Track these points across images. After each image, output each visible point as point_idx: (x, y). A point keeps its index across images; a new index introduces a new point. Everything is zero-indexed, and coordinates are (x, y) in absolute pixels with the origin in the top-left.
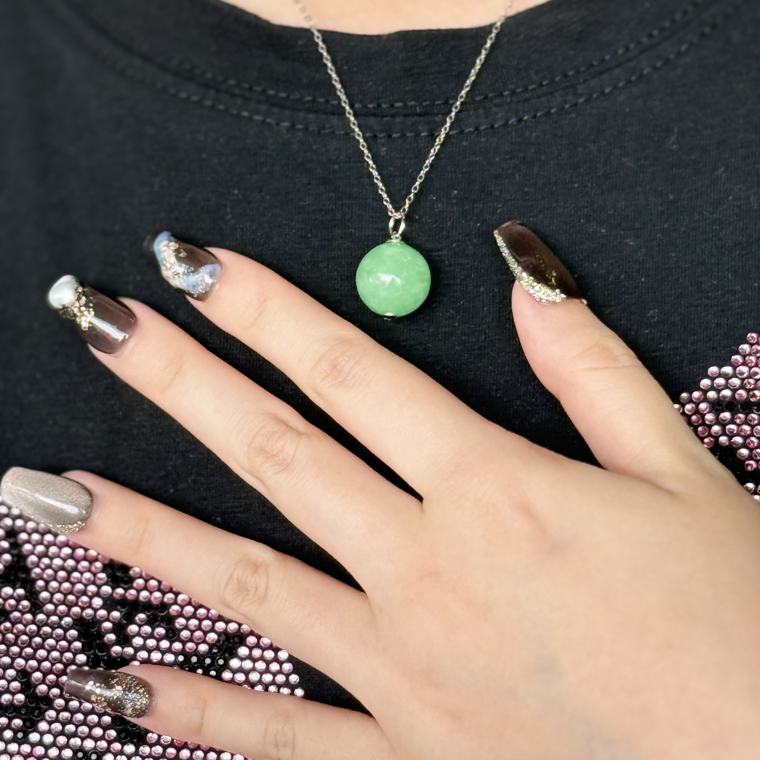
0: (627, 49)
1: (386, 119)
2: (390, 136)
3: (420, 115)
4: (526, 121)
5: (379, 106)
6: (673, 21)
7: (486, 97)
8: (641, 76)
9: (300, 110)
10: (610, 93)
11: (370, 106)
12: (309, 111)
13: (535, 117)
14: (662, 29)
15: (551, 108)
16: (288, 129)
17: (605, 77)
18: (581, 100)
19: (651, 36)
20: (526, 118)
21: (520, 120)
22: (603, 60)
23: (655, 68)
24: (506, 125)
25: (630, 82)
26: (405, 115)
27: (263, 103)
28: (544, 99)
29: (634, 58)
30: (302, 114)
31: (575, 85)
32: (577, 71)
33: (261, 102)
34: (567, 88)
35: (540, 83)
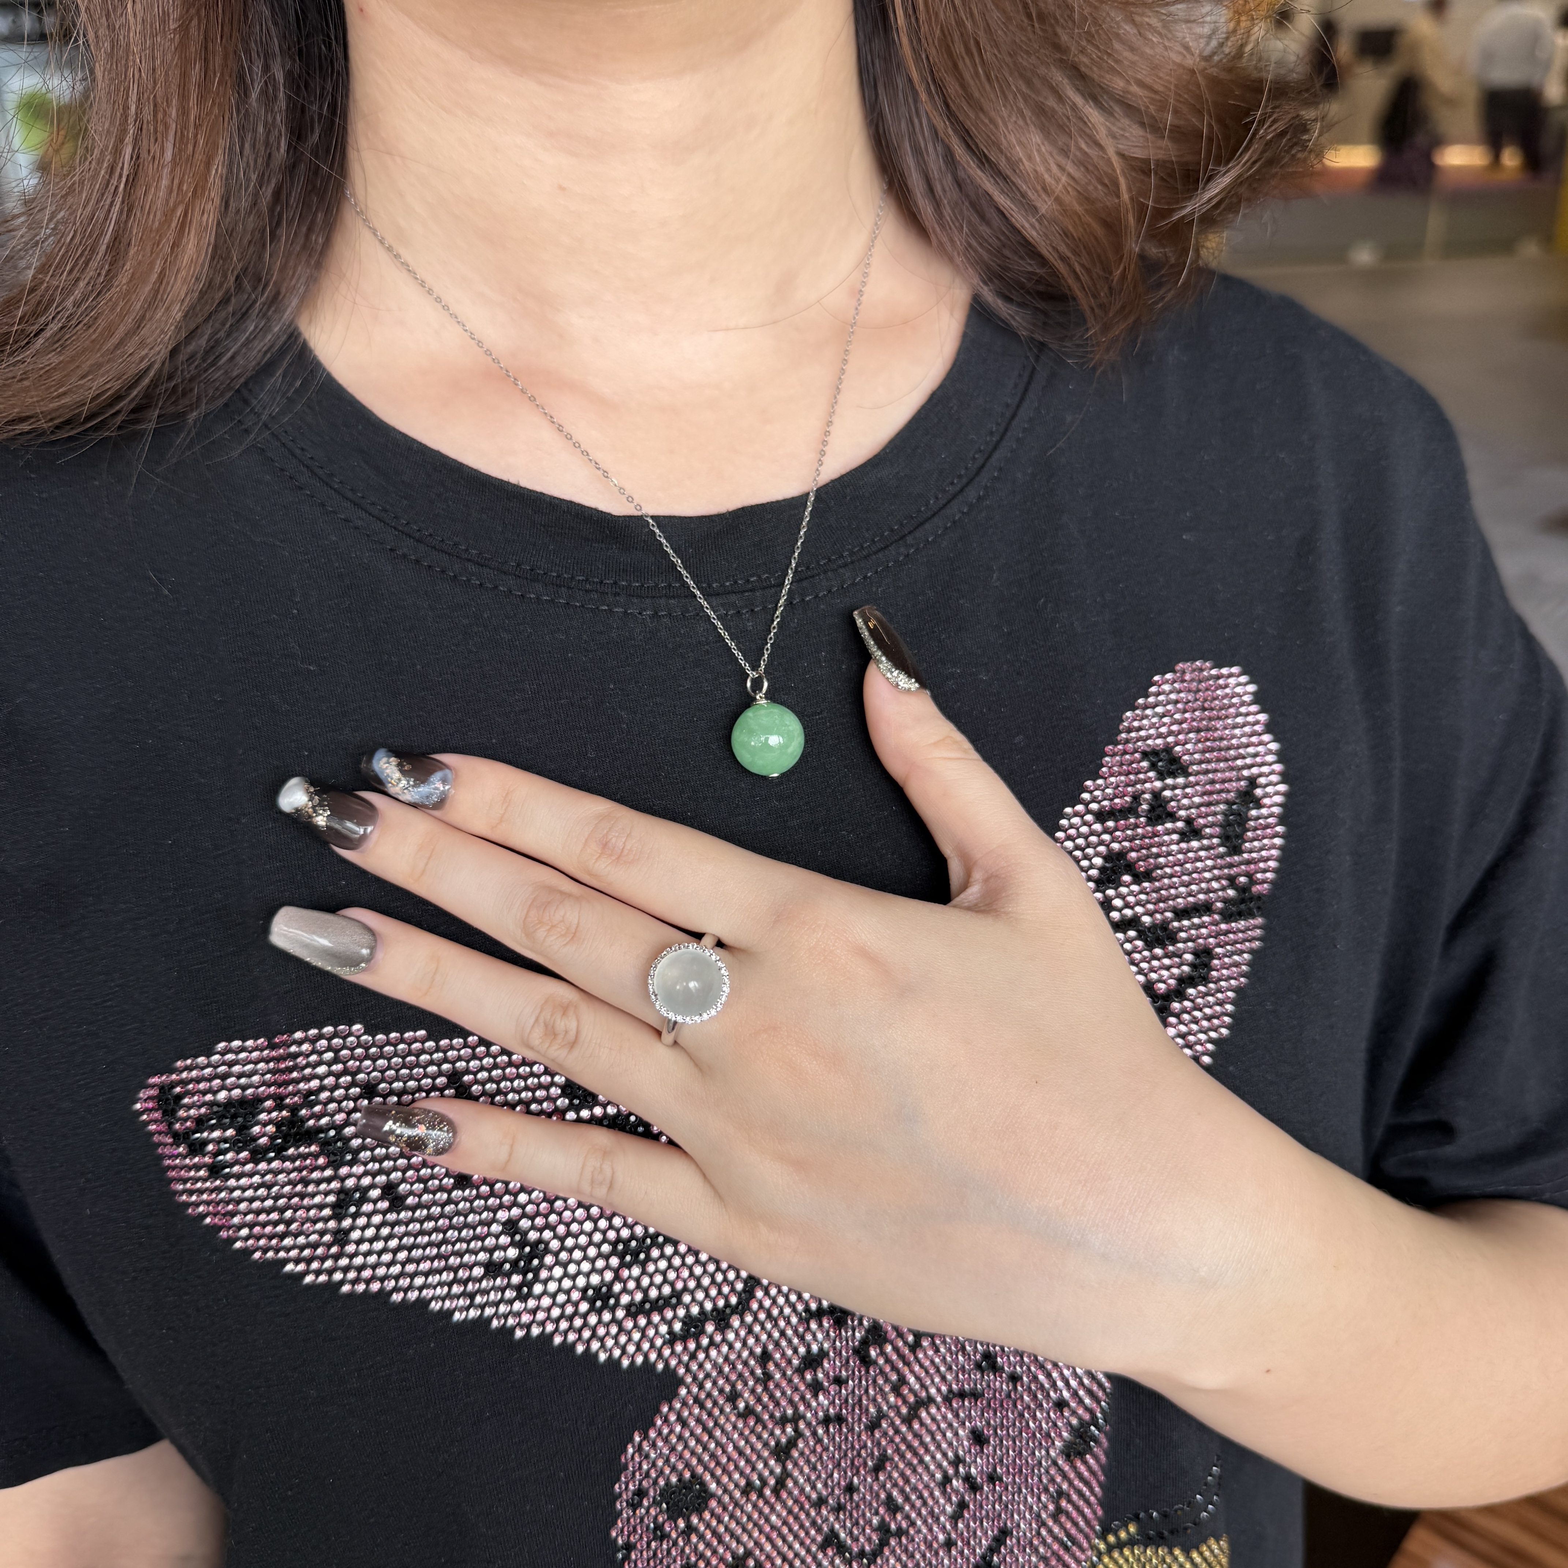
0: (937, 498)
1: (747, 594)
2: (752, 610)
3: (774, 586)
4: (870, 578)
5: (736, 582)
6: (966, 468)
7: (830, 560)
8: (954, 522)
9: (660, 597)
10: (934, 541)
11: (728, 584)
12: (668, 597)
13: (876, 572)
14: (960, 477)
15: (888, 561)
16: (652, 617)
17: (927, 526)
18: (912, 551)
19: (952, 483)
20: (869, 575)
21: (865, 577)
22: (919, 511)
23: (963, 513)
24: (853, 584)
25: (946, 528)
26: (764, 588)
27: (619, 594)
28: (880, 555)
29: (945, 505)
30: (663, 601)
31: (903, 537)
32: (902, 525)
33: (616, 594)
34: (896, 541)
35: (873, 540)
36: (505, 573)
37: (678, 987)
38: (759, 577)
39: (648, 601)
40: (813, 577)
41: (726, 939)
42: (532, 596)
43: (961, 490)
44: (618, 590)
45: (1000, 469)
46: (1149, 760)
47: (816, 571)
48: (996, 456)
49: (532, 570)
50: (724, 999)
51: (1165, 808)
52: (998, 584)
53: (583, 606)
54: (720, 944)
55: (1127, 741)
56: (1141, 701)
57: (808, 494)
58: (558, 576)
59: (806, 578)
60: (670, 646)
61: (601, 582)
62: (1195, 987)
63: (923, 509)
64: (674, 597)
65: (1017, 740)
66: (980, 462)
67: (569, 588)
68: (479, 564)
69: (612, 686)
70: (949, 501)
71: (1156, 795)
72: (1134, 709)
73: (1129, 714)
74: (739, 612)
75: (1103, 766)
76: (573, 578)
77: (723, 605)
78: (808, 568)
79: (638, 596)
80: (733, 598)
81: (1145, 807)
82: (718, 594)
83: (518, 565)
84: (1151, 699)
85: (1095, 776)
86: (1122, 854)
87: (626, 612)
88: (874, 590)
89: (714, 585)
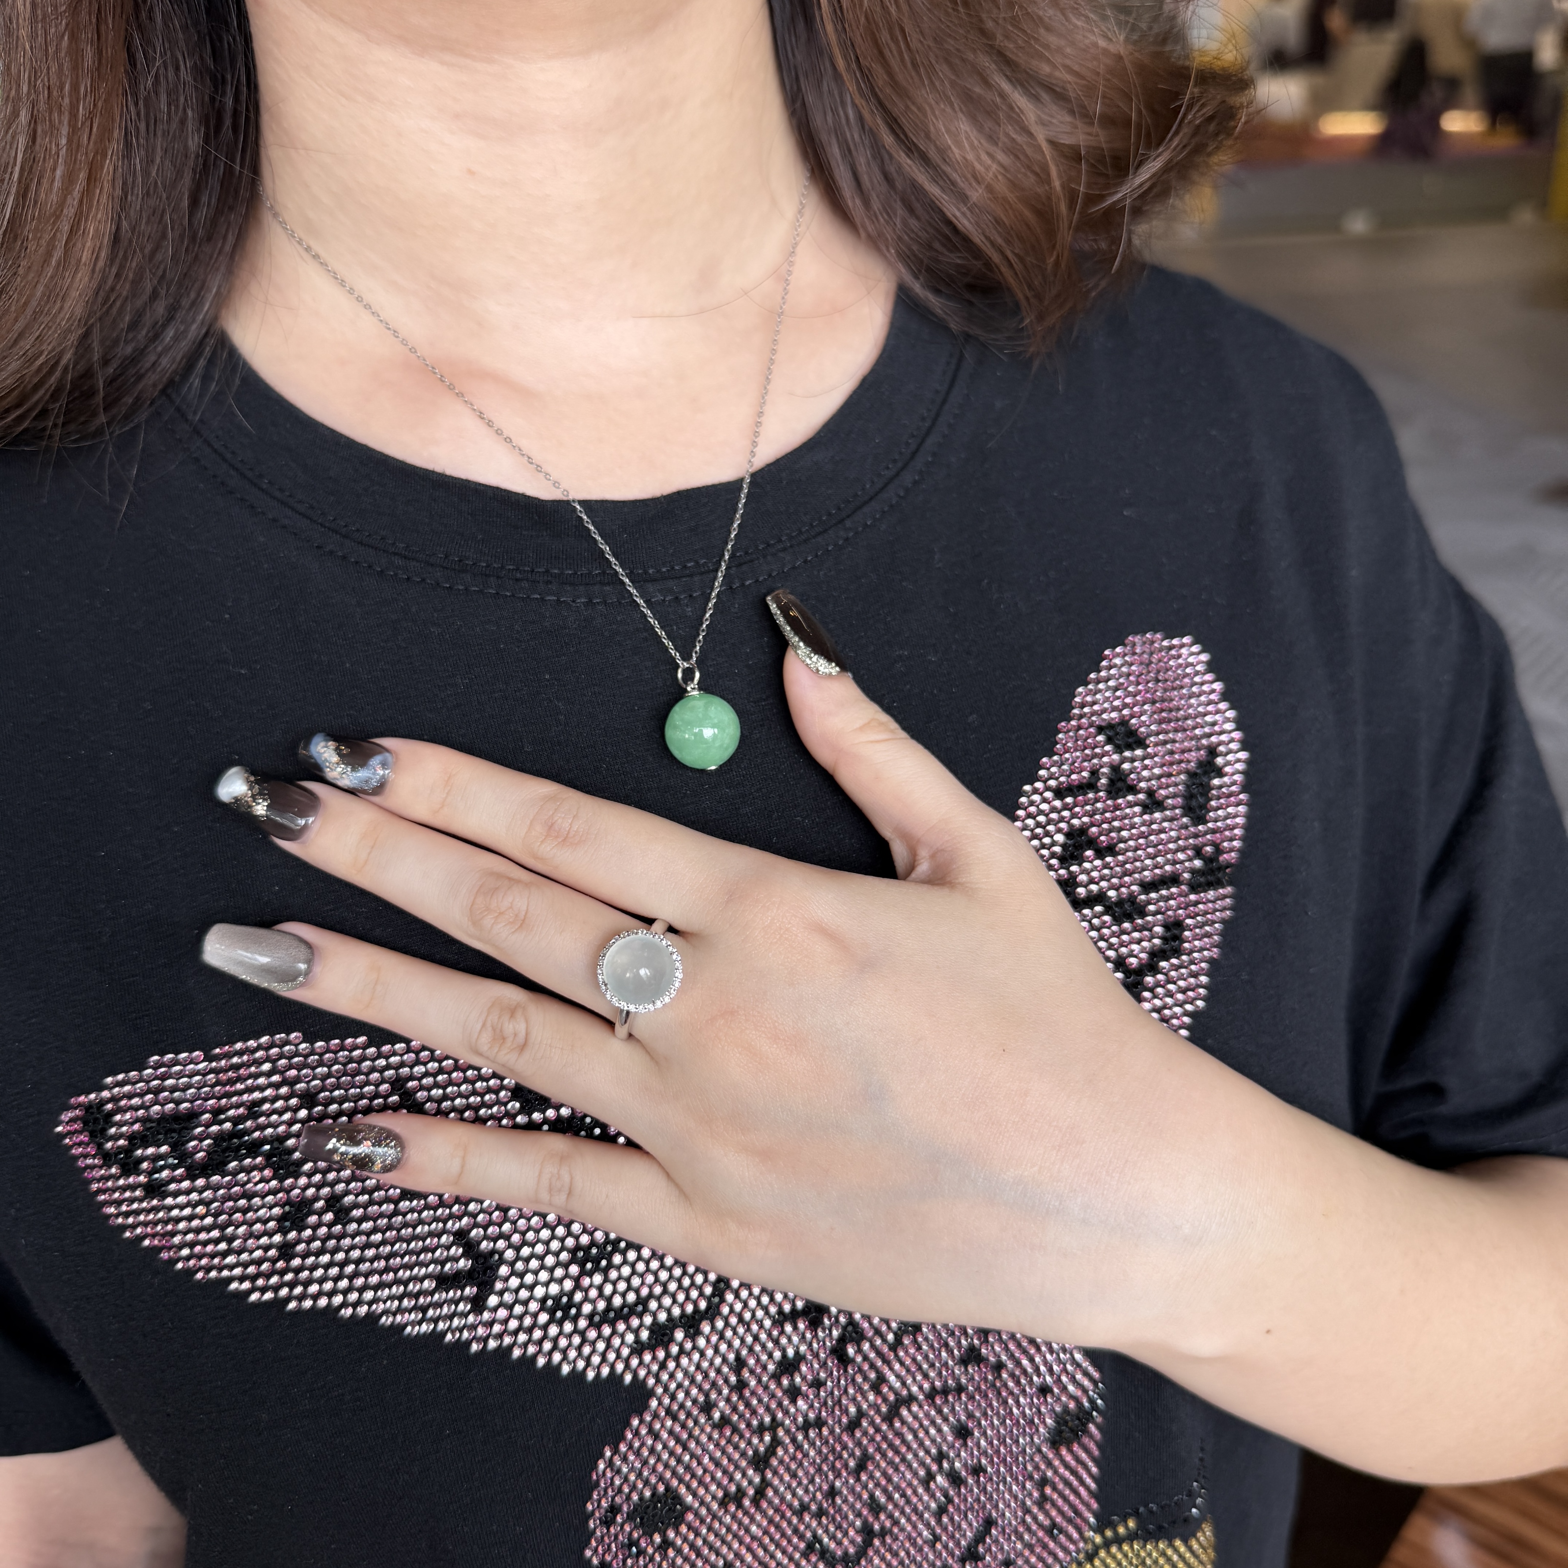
0: (873, 482)
1: (684, 580)
2: (691, 596)
3: (712, 571)
5: (673, 568)
6: (901, 453)
8: (891, 506)
9: (595, 584)
10: (872, 525)
11: (664, 570)
12: (602, 583)
13: (817, 556)
14: (895, 461)
15: (827, 545)
16: (586, 604)
17: (866, 509)
18: (851, 534)
19: (888, 468)
20: (809, 559)
21: (805, 561)
22: (856, 495)
23: (900, 497)
24: (794, 568)
26: (702, 573)
27: (551, 583)
28: (819, 539)
29: (882, 489)
30: (597, 588)
31: (842, 521)
32: (839, 509)
33: (548, 582)
34: (836, 525)
35: (811, 525)
36: (432, 565)
37: (628, 975)
38: (697, 562)
39: (582, 588)
40: (752, 561)
41: (677, 925)
42: (461, 587)
43: (897, 474)
44: (549, 578)
45: (934, 454)
46: (1105, 734)
47: (754, 556)
48: (930, 441)
49: (460, 561)
50: (677, 984)
51: (1124, 781)
52: (940, 565)
53: (513, 596)
54: (671, 929)
55: (1081, 716)
56: (1093, 676)
57: (742, 480)
58: (488, 566)
59: (745, 563)
60: (606, 634)
61: (533, 571)
62: (1167, 960)
63: (859, 493)
64: (608, 584)
65: (970, 719)
66: (913, 447)
67: (498, 577)
68: (405, 558)
69: (547, 677)
70: (886, 485)
71: (1115, 769)
72: (1086, 683)
73: (1080, 689)
74: (677, 598)
75: (1057, 743)
76: (502, 567)
77: (660, 591)
78: (746, 553)
79: (571, 584)
80: (671, 583)
81: (1103, 781)
82: (655, 580)
83: (446, 557)
84: (1103, 674)
85: (1051, 753)
86: (1083, 830)
87: (558, 600)
88: (816, 573)
89: (651, 571)
